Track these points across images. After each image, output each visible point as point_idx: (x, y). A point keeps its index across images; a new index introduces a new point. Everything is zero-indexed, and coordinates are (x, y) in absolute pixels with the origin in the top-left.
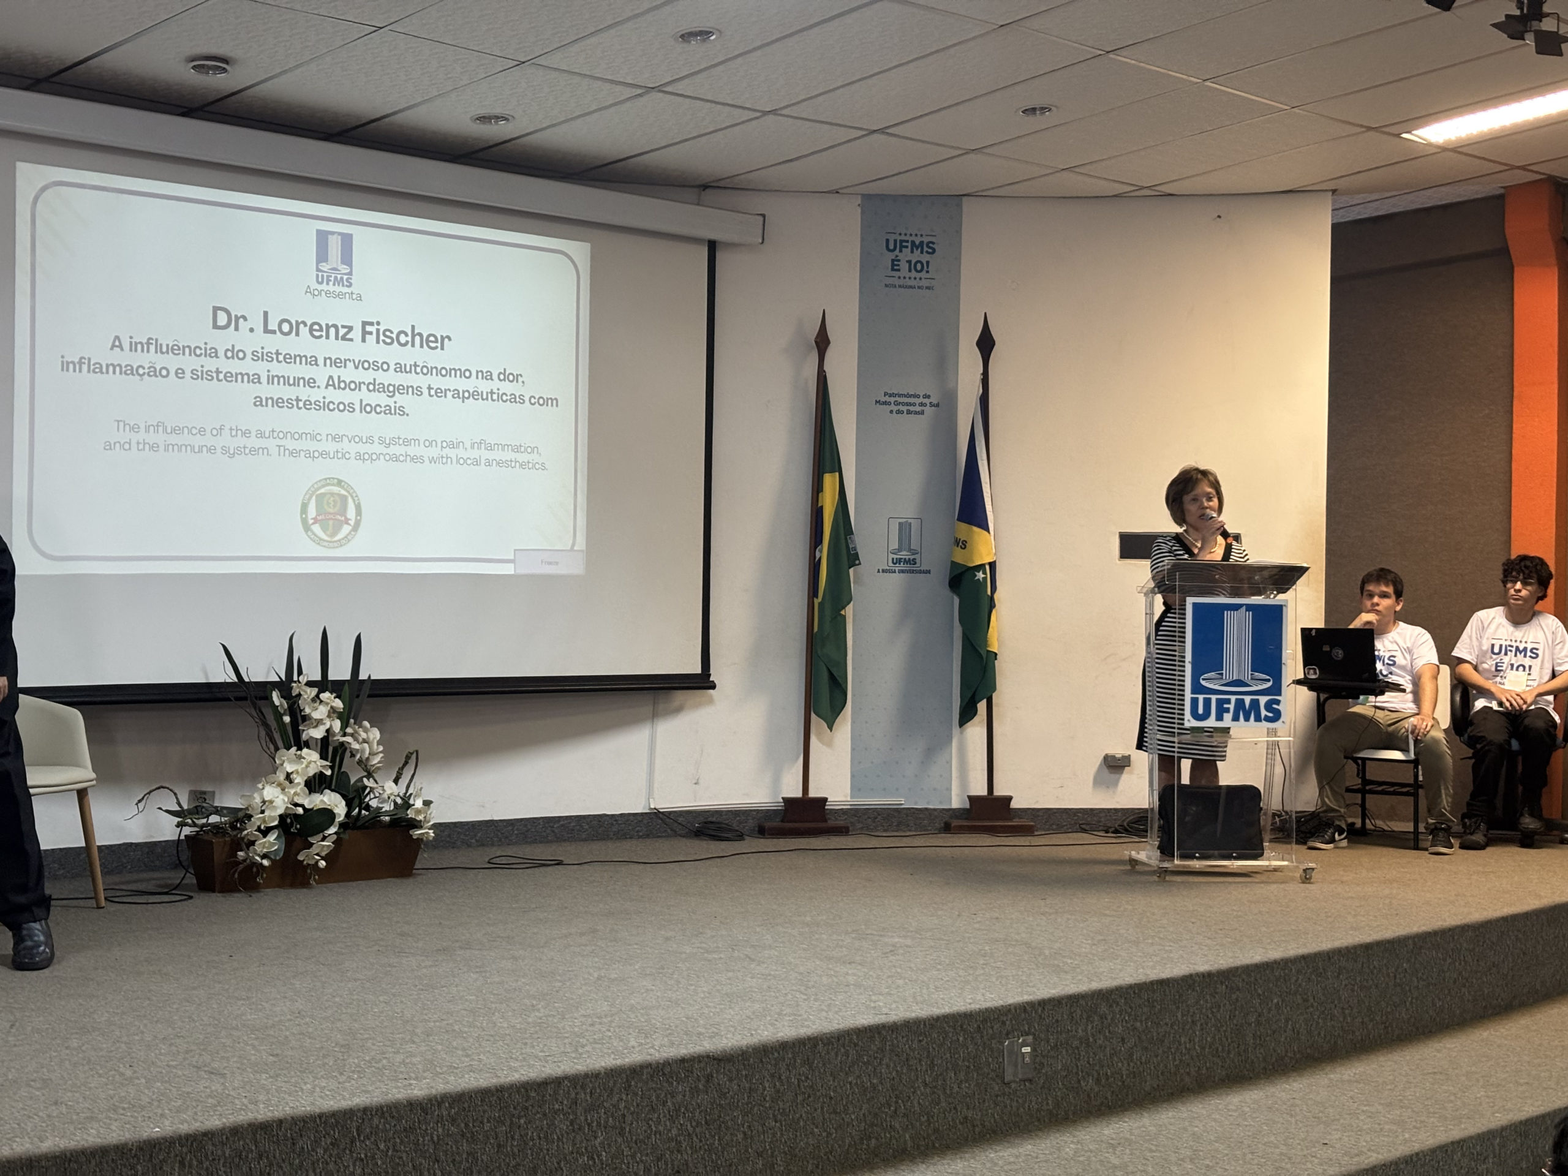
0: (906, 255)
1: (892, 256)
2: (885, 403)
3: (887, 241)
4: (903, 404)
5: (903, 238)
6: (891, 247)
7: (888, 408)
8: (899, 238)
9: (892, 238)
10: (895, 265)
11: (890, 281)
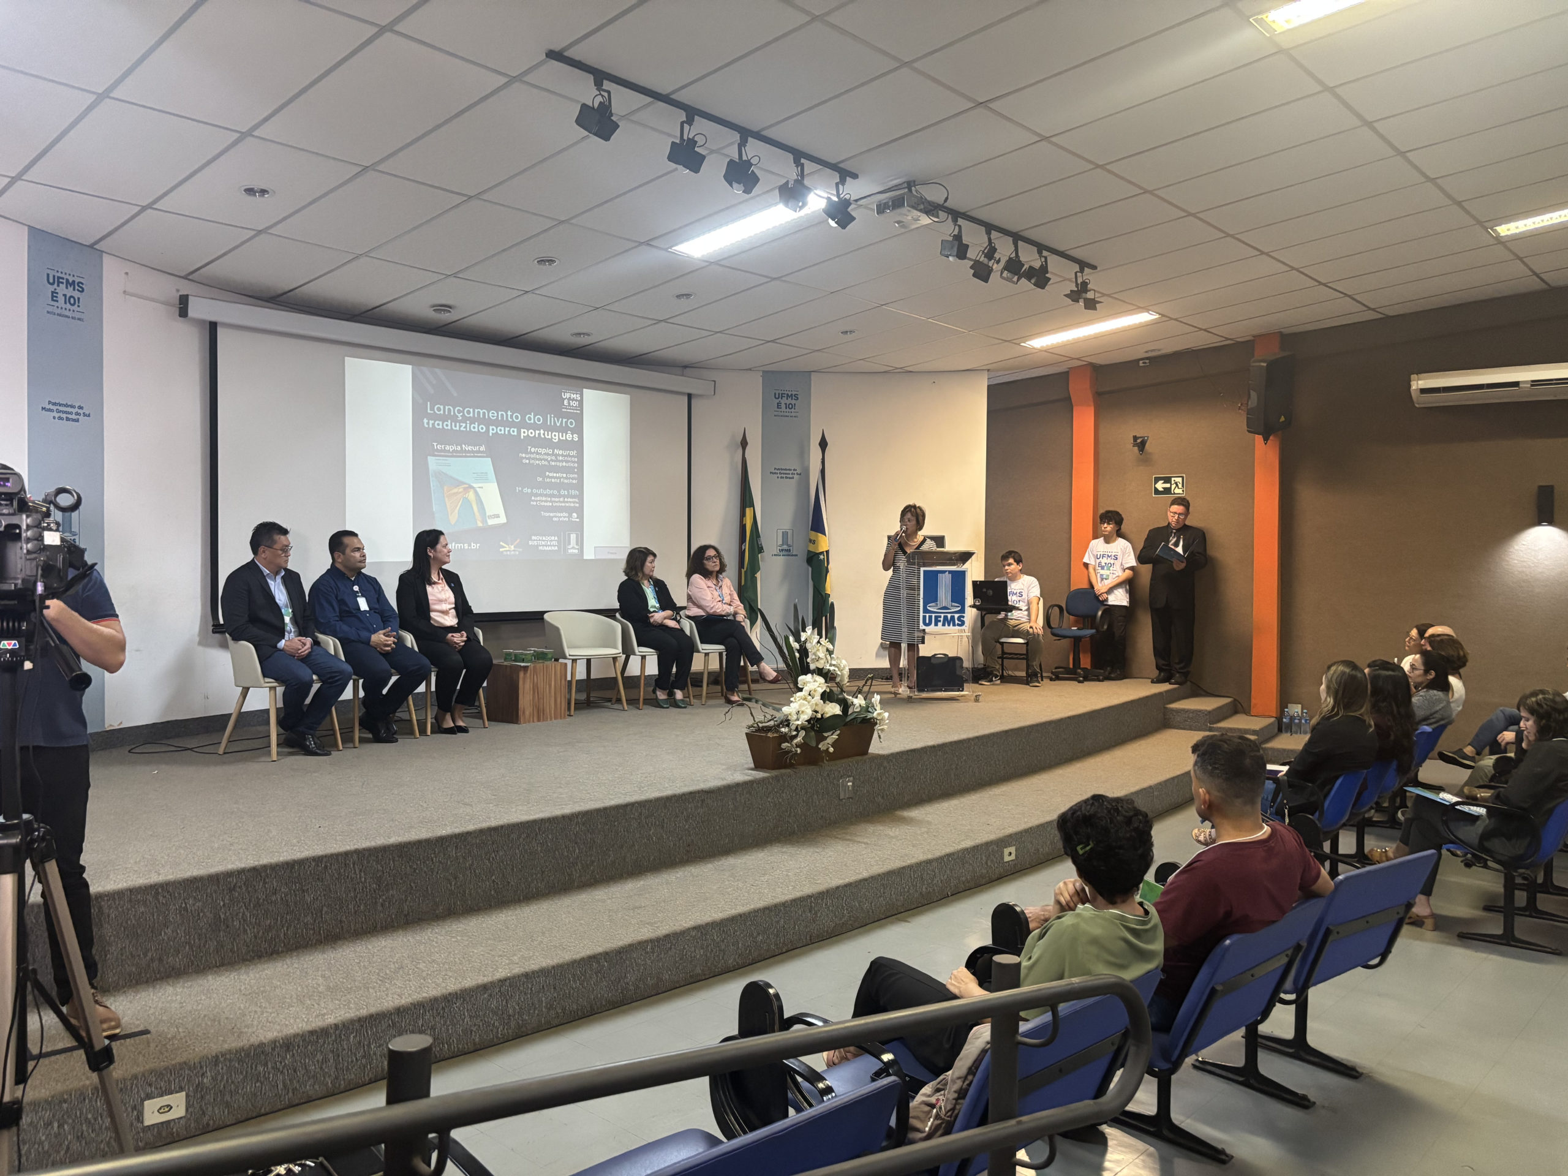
0: (784, 401)
1: (777, 401)
2: (775, 473)
3: (775, 394)
4: (784, 474)
5: (783, 392)
6: (777, 396)
7: (776, 476)
8: (781, 392)
9: (777, 392)
10: (779, 406)
11: (776, 413)
